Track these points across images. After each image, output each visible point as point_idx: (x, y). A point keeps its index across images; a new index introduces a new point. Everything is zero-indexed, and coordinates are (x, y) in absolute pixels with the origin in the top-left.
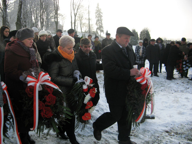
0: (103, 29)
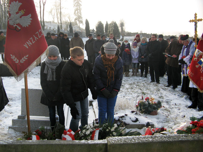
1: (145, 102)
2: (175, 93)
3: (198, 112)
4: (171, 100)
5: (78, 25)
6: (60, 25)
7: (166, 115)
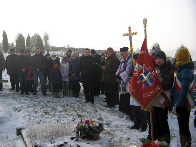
1: (85, 125)
2: (114, 113)
3: (142, 133)
4: (112, 122)
7: (109, 139)
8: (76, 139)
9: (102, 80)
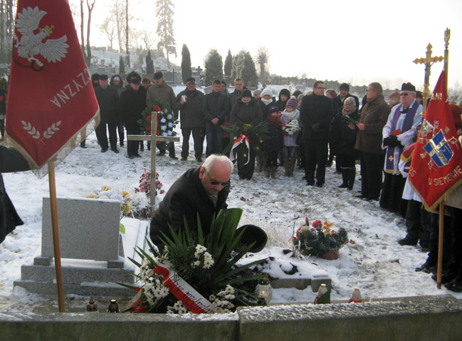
0: (175, 46)
1: (312, 230)
2: (375, 212)
4: (368, 228)
5: (166, 57)
6: (125, 55)
7: (356, 259)
8: (291, 253)
9: (356, 147)
